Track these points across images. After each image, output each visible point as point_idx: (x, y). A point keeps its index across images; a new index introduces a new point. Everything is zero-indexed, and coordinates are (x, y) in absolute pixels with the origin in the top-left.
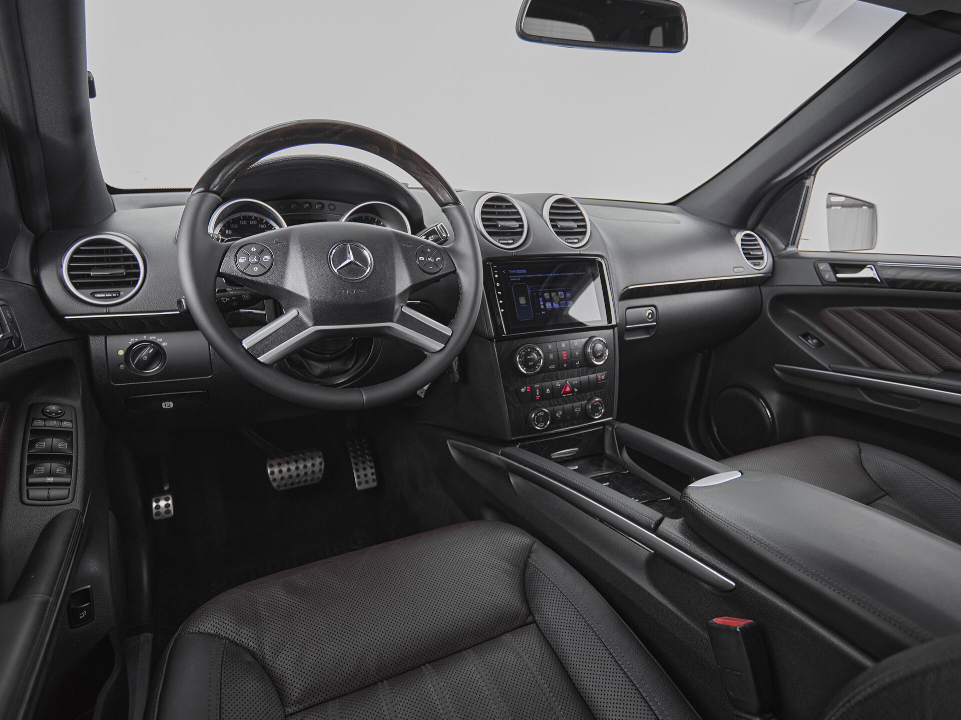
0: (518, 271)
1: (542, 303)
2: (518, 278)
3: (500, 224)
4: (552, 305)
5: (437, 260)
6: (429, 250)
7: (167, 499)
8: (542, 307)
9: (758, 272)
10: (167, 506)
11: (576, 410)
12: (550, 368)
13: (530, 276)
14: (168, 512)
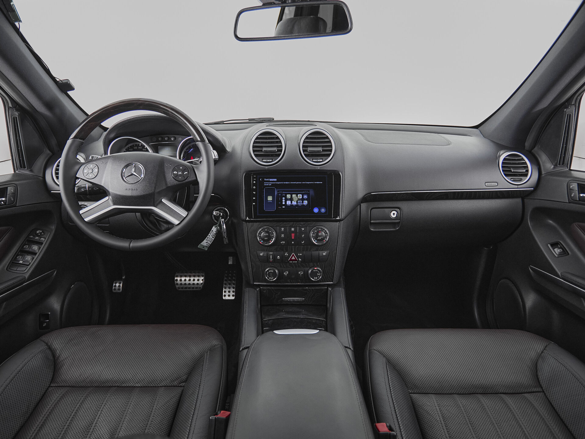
0: (271, 180)
1: (284, 201)
2: (270, 184)
3: (264, 149)
4: (291, 203)
5: (185, 173)
6: (181, 168)
7: (120, 283)
8: (284, 203)
9: (516, 187)
10: (119, 286)
11: (299, 273)
12: (281, 243)
13: (279, 183)
14: (119, 289)
